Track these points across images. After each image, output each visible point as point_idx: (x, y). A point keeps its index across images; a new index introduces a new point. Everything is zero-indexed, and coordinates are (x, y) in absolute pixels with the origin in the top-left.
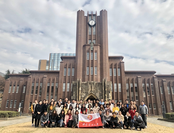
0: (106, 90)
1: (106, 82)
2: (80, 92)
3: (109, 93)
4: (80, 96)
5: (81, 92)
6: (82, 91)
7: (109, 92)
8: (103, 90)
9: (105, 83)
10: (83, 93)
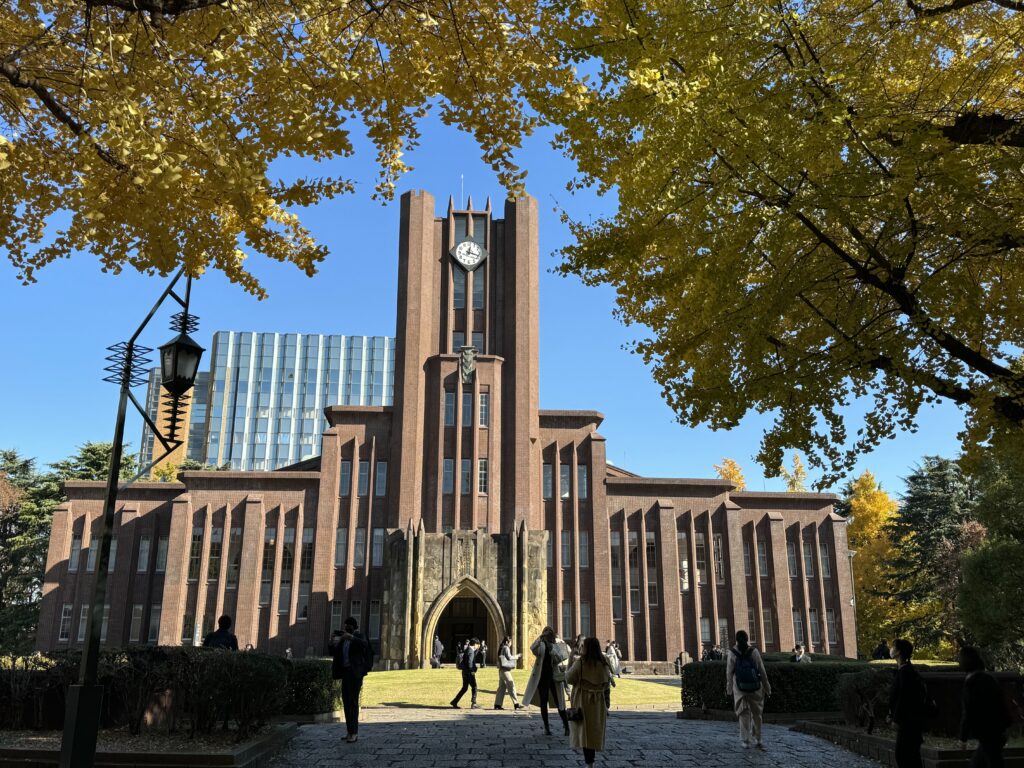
0: (525, 566)
1: (526, 534)
2: (421, 575)
3: (535, 578)
4: (421, 593)
5: (426, 577)
6: (427, 569)
7: (537, 576)
8: (515, 565)
9: (520, 540)
10: (434, 577)
